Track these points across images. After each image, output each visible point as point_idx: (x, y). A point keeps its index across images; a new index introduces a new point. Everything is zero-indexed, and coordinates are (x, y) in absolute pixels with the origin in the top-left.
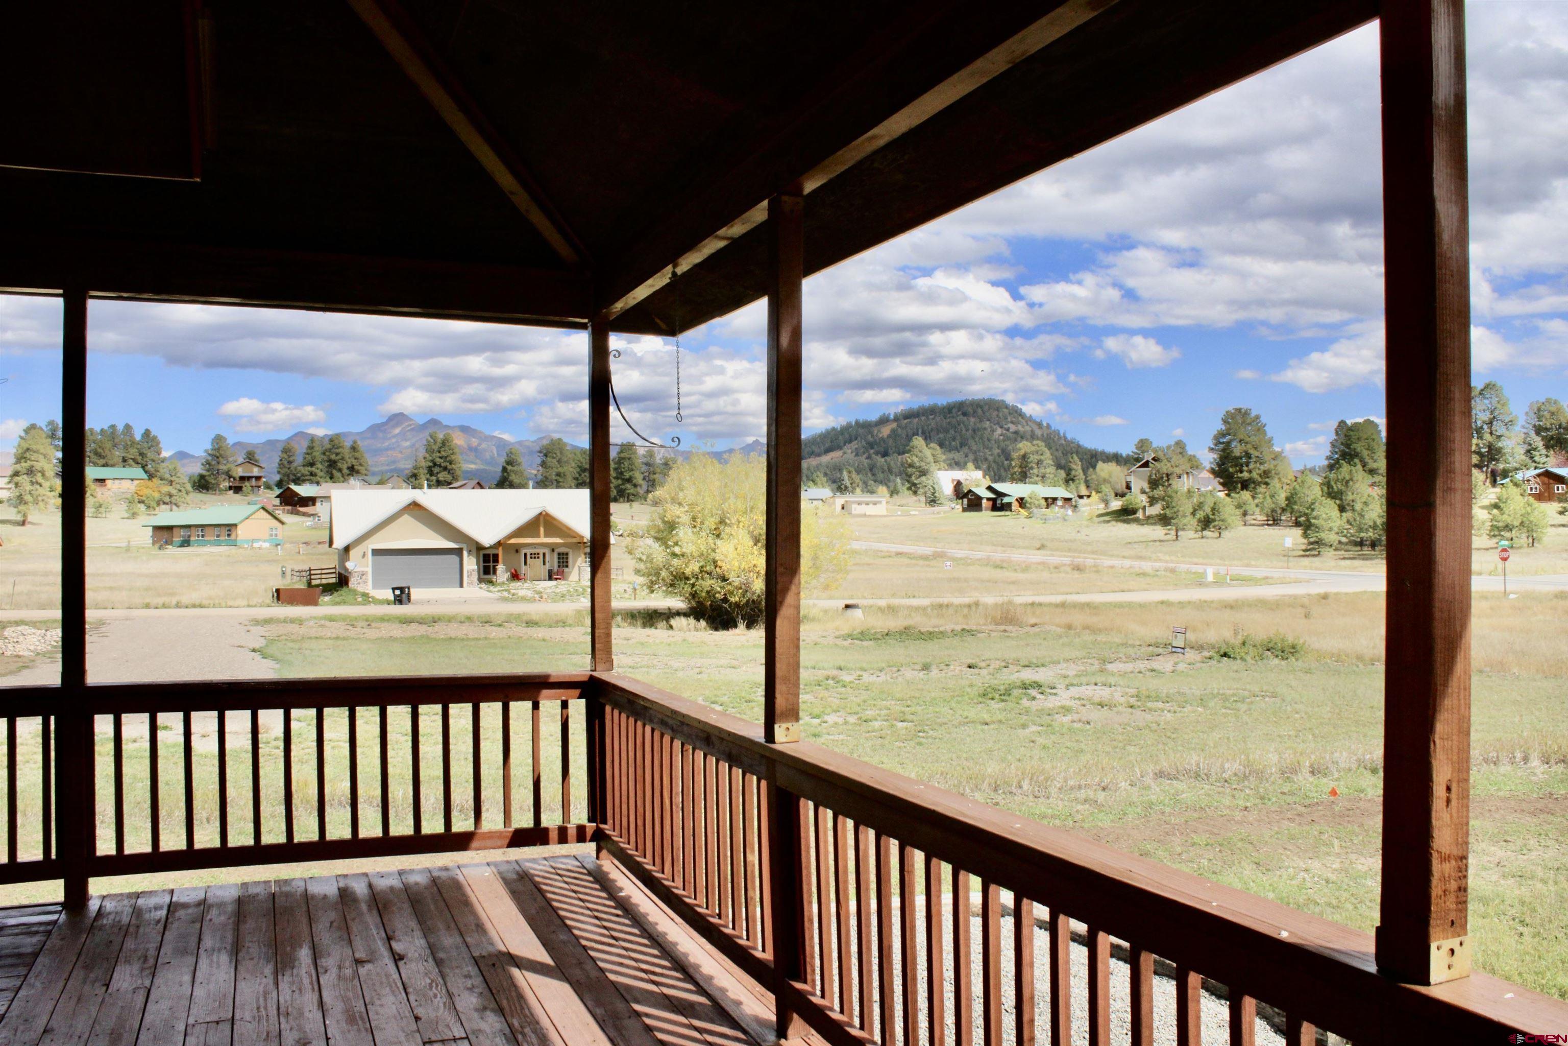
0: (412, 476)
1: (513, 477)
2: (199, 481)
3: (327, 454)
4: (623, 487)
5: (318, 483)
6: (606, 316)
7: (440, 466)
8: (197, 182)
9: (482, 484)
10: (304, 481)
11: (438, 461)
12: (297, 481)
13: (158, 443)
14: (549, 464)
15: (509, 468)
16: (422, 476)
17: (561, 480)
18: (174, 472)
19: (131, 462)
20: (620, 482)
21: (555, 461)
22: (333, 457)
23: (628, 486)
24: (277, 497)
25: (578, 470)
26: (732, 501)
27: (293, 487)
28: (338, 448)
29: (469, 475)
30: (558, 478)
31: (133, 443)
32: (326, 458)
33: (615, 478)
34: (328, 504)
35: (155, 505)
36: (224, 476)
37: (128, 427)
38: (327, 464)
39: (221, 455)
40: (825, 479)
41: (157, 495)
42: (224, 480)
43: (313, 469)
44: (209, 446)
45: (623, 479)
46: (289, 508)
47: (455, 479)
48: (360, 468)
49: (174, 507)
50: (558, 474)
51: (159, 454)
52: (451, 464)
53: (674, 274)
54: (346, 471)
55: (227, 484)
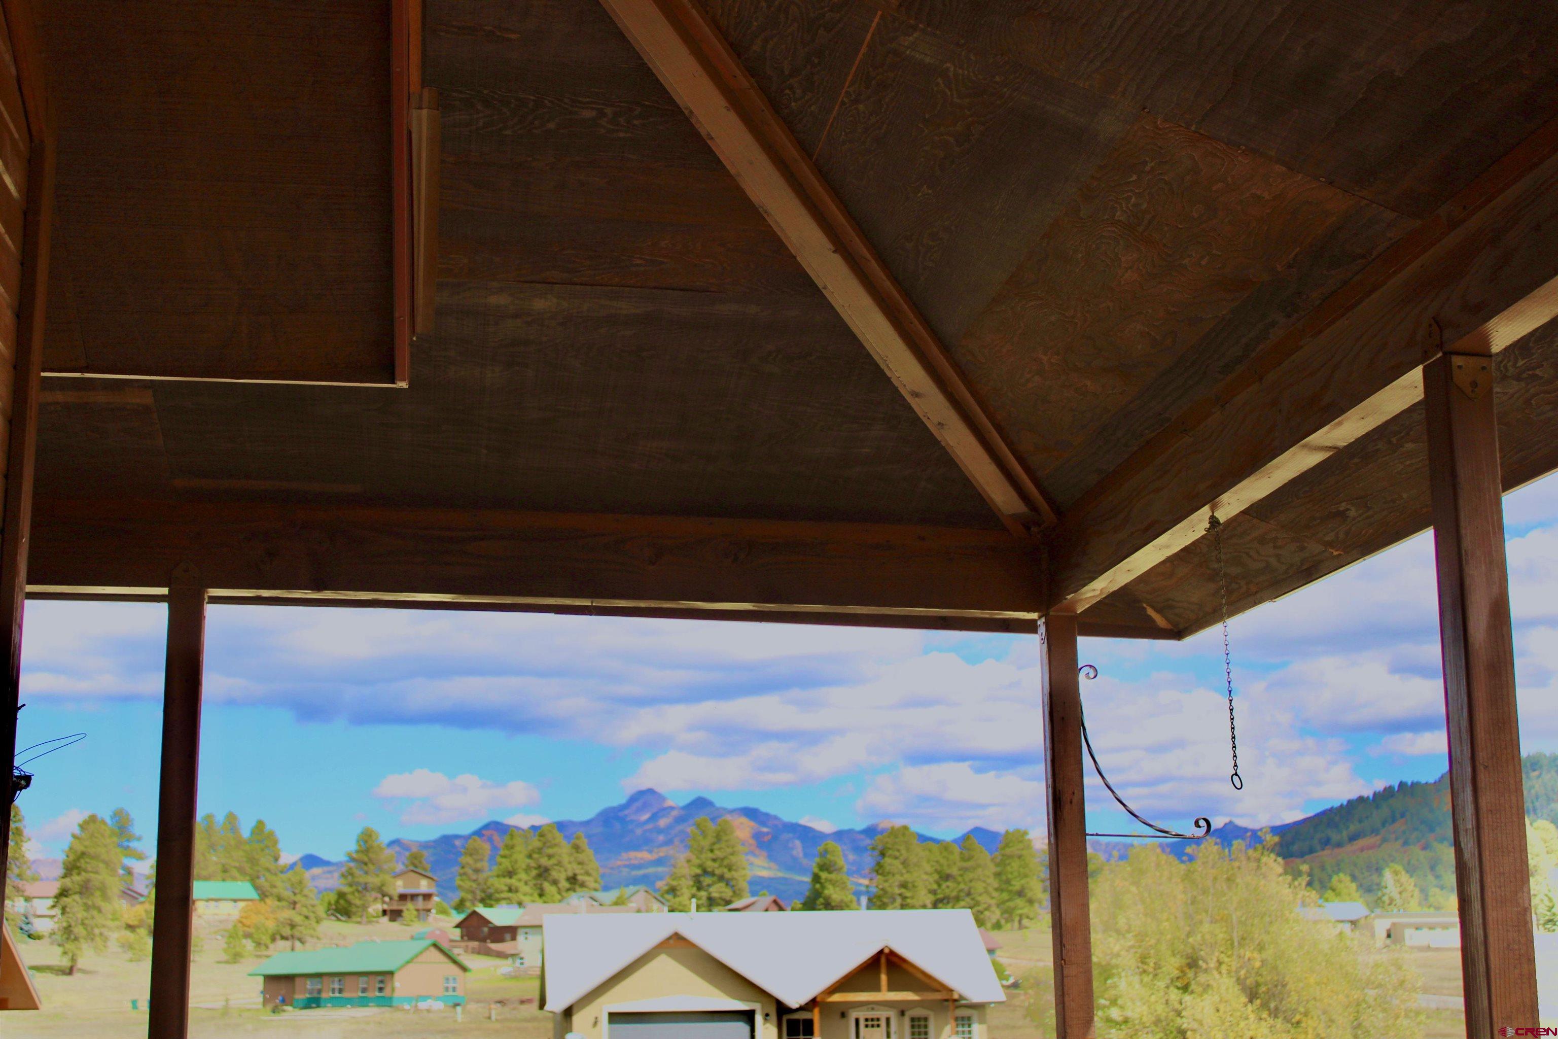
0: (668, 892)
1: (831, 892)
2: (337, 902)
3: (535, 856)
4: (1011, 904)
5: (520, 904)
6: (1071, 607)
7: (713, 874)
8: (401, 390)
9: (782, 903)
10: (498, 900)
11: (710, 865)
12: (488, 899)
13: (276, 842)
14: (887, 868)
15: (824, 875)
16: (685, 890)
17: (908, 894)
18: (298, 887)
19: (235, 873)
20: (1005, 896)
21: (897, 863)
22: (544, 861)
23: (1020, 902)
24: (457, 926)
25: (936, 876)
26: (1206, 927)
27: (481, 910)
28: (552, 846)
29: (758, 886)
30: (903, 890)
31: (240, 843)
32: (533, 864)
33: (996, 889)
34: (538, 938)
35: (268, 941)
36: (375, 894)
37: (232, 819)
38: (534, 872)
39: (371, 860)
40: (1354, 885)
41: (271, 925)
42: (376, 899)
43: (513, 881)
44: (352, 846)
45: (1010, 892)
46: (475, 944)
47: (737, 894)
48: (586, 878)
49: (298, 944)
50: (904, 885)
51: (276, 859)
52: (730, 870)
53: (1214, 521)
54: (564, 884)
55: (379, 907)
